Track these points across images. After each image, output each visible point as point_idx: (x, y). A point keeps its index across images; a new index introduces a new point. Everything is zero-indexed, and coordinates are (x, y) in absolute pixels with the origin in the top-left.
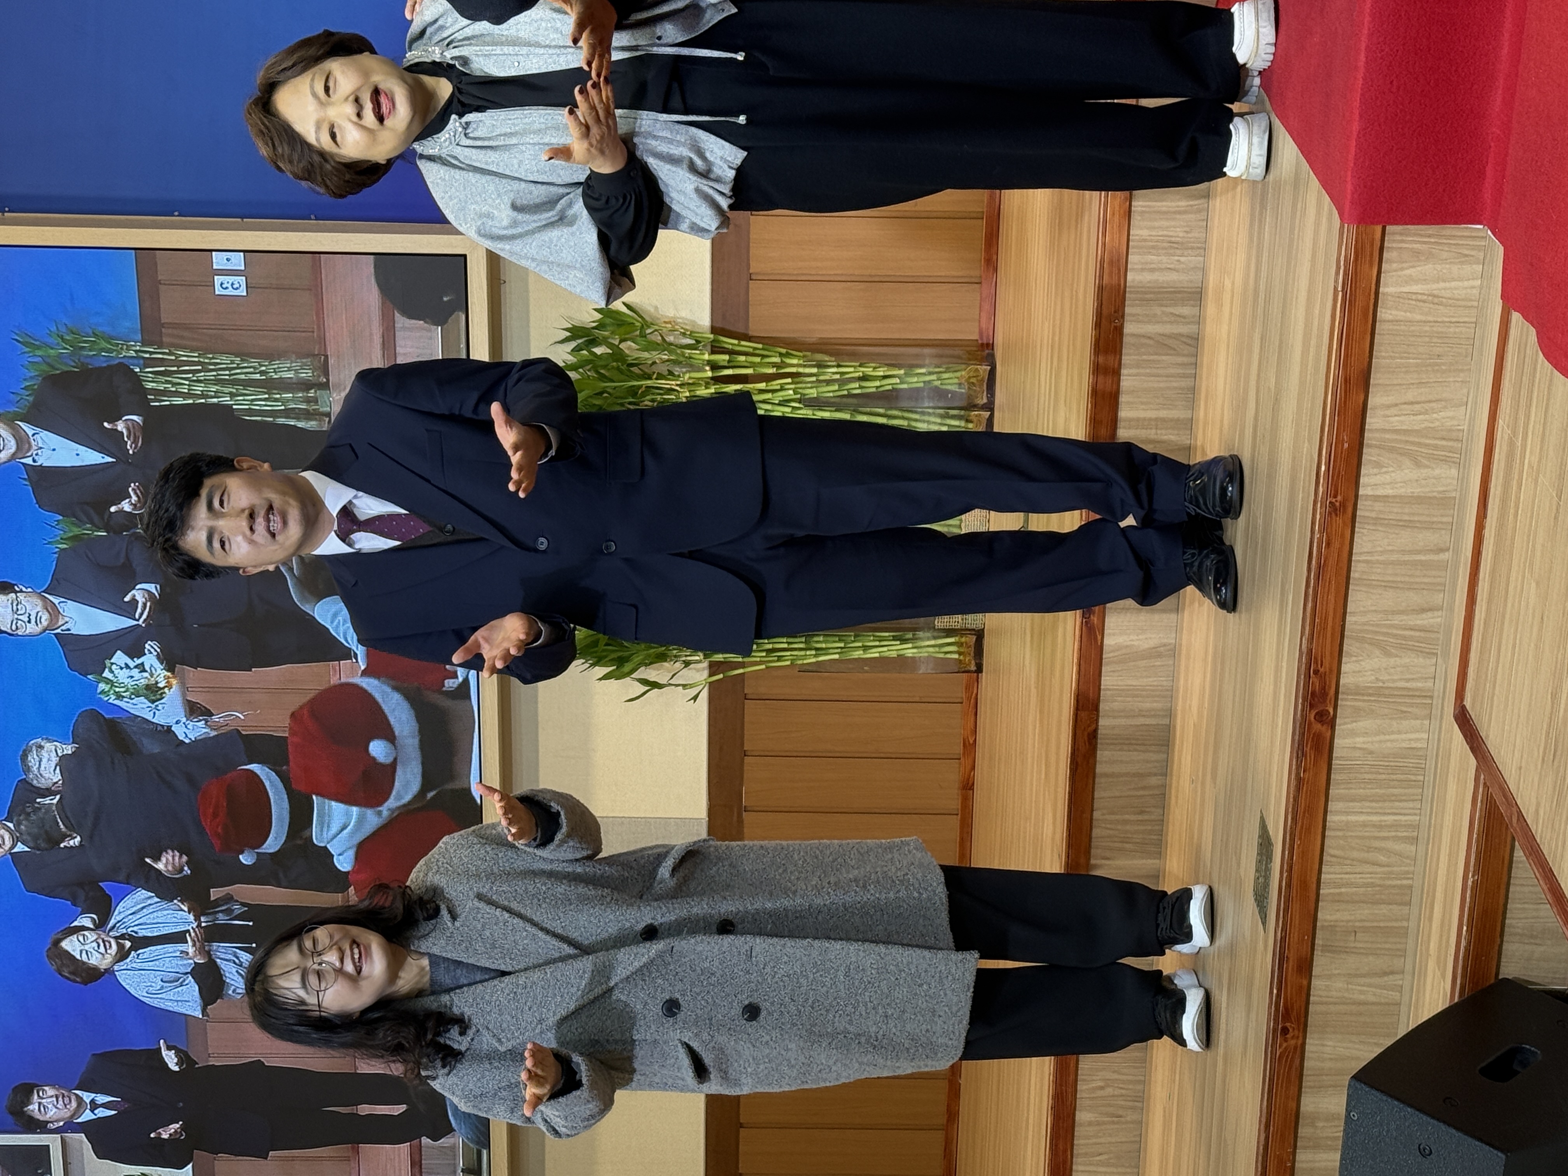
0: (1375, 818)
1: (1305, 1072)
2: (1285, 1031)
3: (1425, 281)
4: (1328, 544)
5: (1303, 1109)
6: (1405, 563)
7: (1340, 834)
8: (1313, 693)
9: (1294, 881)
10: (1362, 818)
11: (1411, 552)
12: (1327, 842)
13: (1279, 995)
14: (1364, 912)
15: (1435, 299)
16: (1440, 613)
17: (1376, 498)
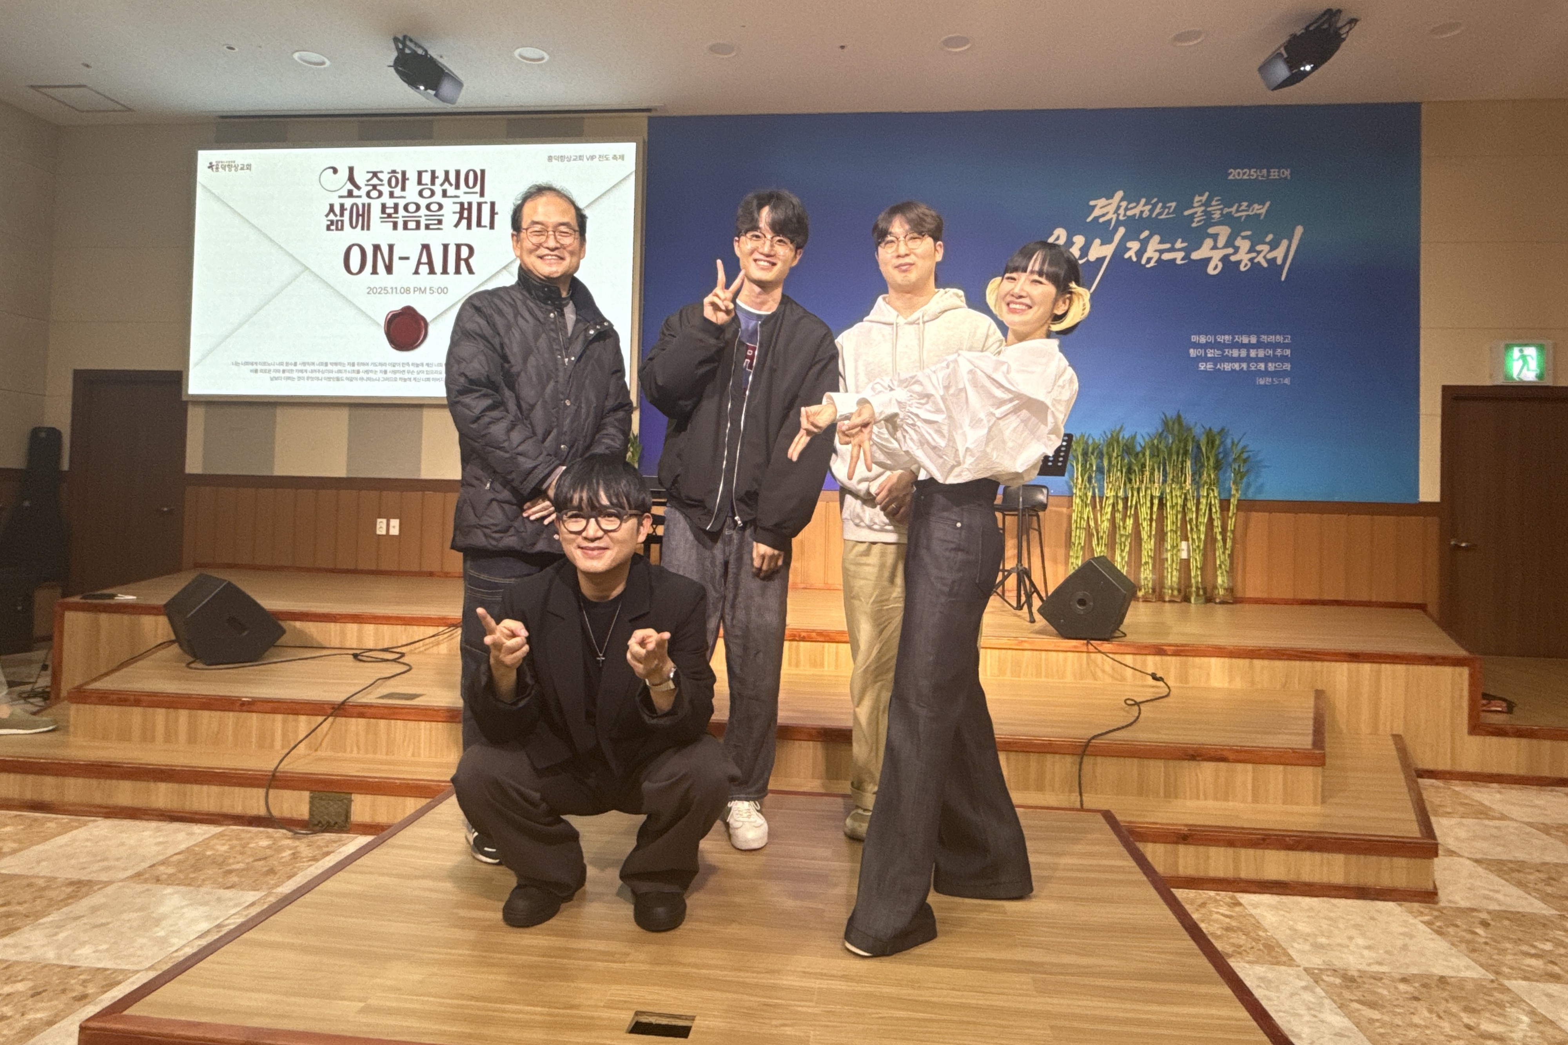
1: (316, 717)
14: (384, 737)
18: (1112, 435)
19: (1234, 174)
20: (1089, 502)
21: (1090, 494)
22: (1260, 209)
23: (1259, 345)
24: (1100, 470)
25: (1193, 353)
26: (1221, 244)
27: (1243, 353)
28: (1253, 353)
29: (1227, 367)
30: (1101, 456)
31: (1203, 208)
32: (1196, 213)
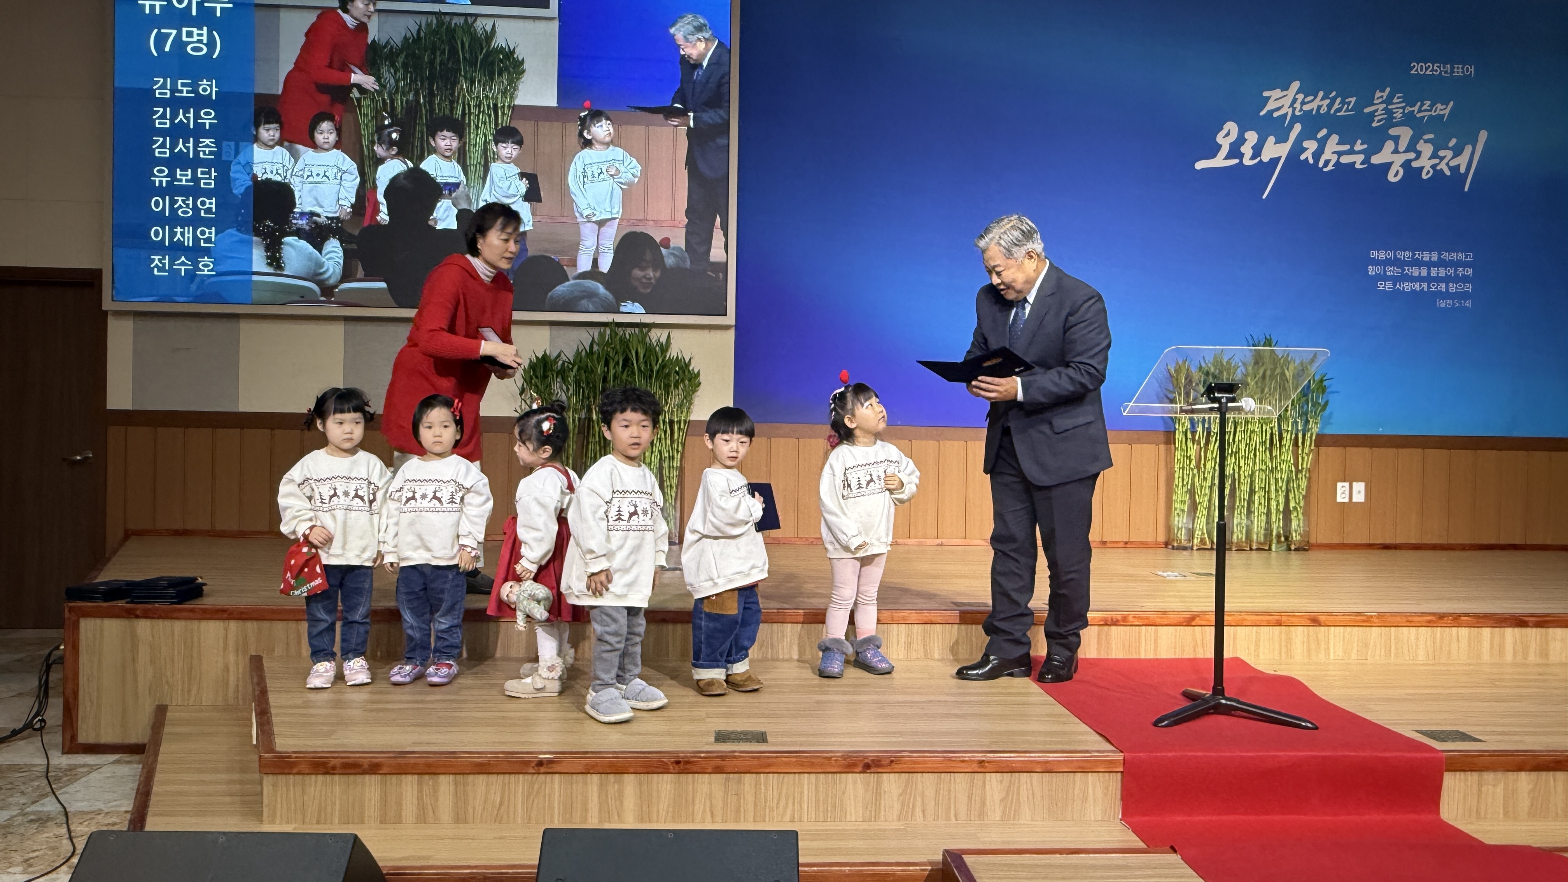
0: (806, 799)
1: (650, 776)
2: (678, 763)
3: (1094, 793)
4: (963, 761)
5: (626, 775)
6: (949, 799)
7: (797, 781)
8: (880, 761)
9: (771, 760)
10: (806, 792)
11: (955, 801)
12: (792, 776)
13: (700, 757)
14: (750, 798)
15: (1085, 799)
16: (922, 819)
17: (984, 783)
19: (1417, 68)
22: (1444, 110)
23: (1441, 263)
25: (1372, 270)
26: (1402, 148)
27: (1424, 273)
28: (1434, 272)
29: (1407, 287)
31: (1384, 105)
32: (1376, 111)
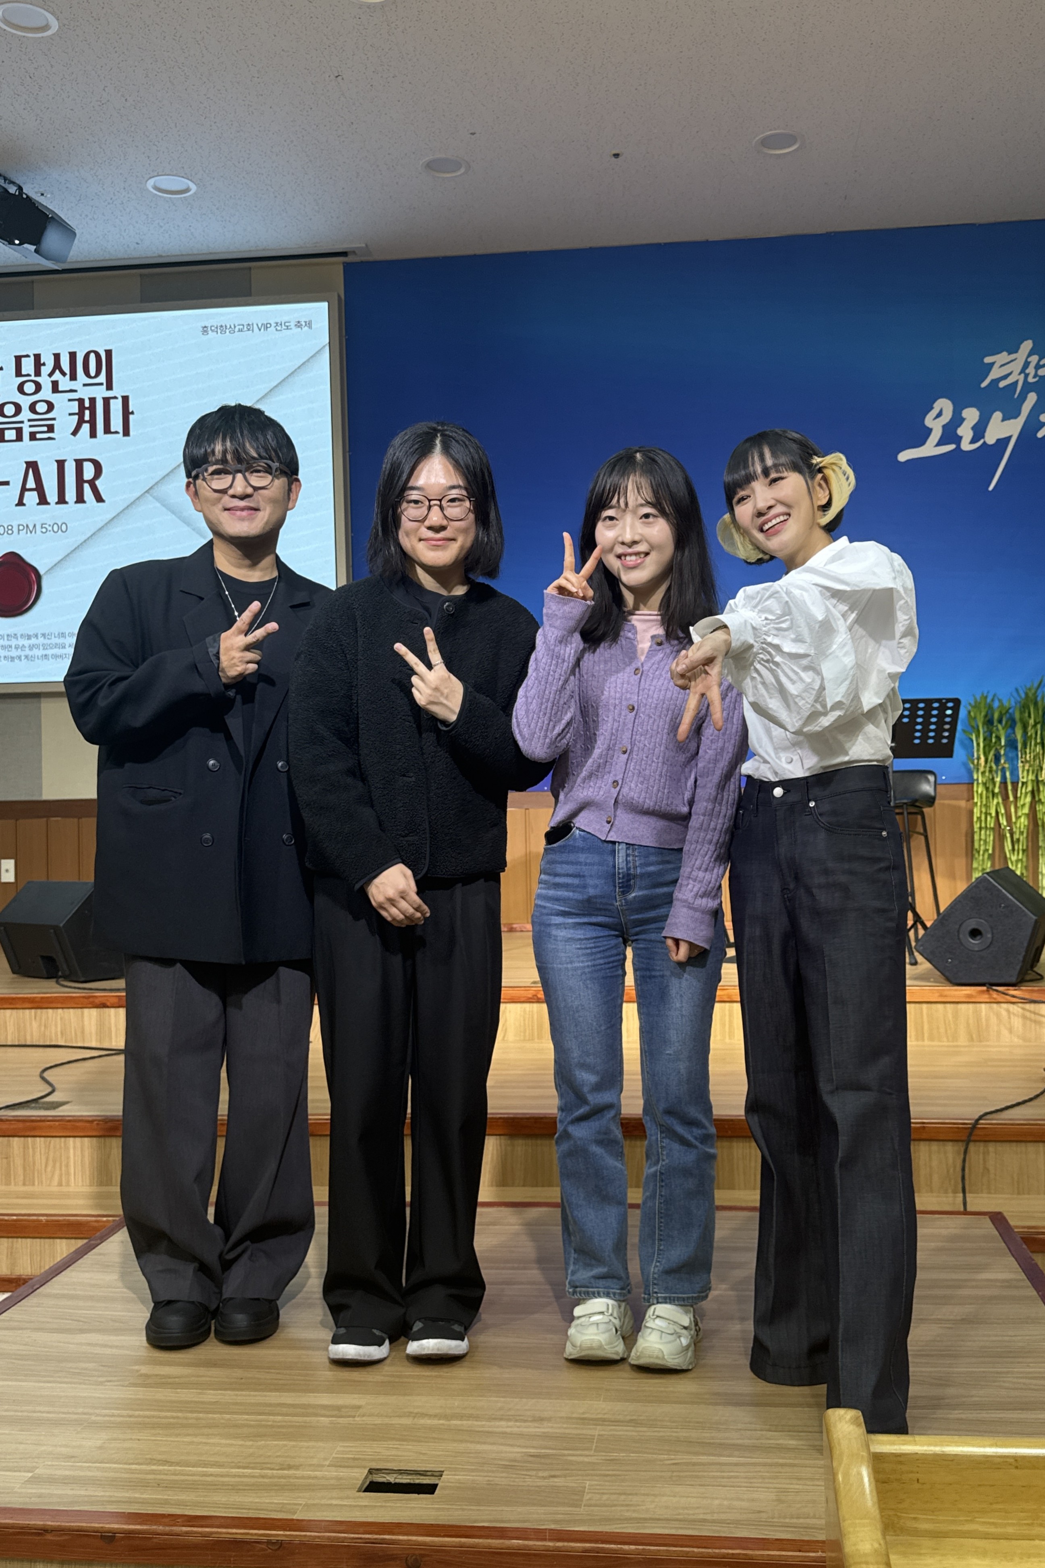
18: (1026, 694)
20: (997, 790)
21: (998, 780)
24: (1012, 744)
30: (1012, 724)
